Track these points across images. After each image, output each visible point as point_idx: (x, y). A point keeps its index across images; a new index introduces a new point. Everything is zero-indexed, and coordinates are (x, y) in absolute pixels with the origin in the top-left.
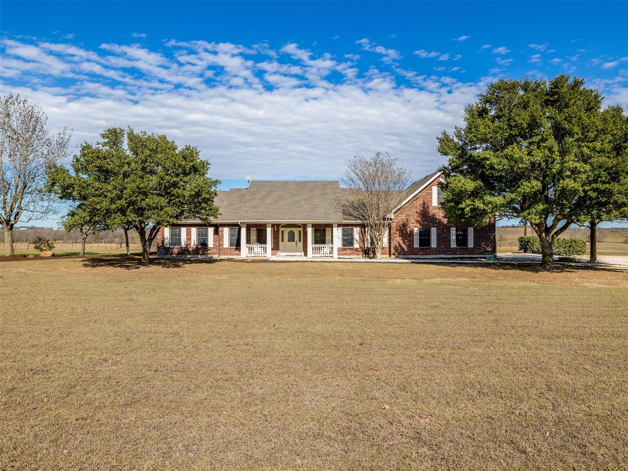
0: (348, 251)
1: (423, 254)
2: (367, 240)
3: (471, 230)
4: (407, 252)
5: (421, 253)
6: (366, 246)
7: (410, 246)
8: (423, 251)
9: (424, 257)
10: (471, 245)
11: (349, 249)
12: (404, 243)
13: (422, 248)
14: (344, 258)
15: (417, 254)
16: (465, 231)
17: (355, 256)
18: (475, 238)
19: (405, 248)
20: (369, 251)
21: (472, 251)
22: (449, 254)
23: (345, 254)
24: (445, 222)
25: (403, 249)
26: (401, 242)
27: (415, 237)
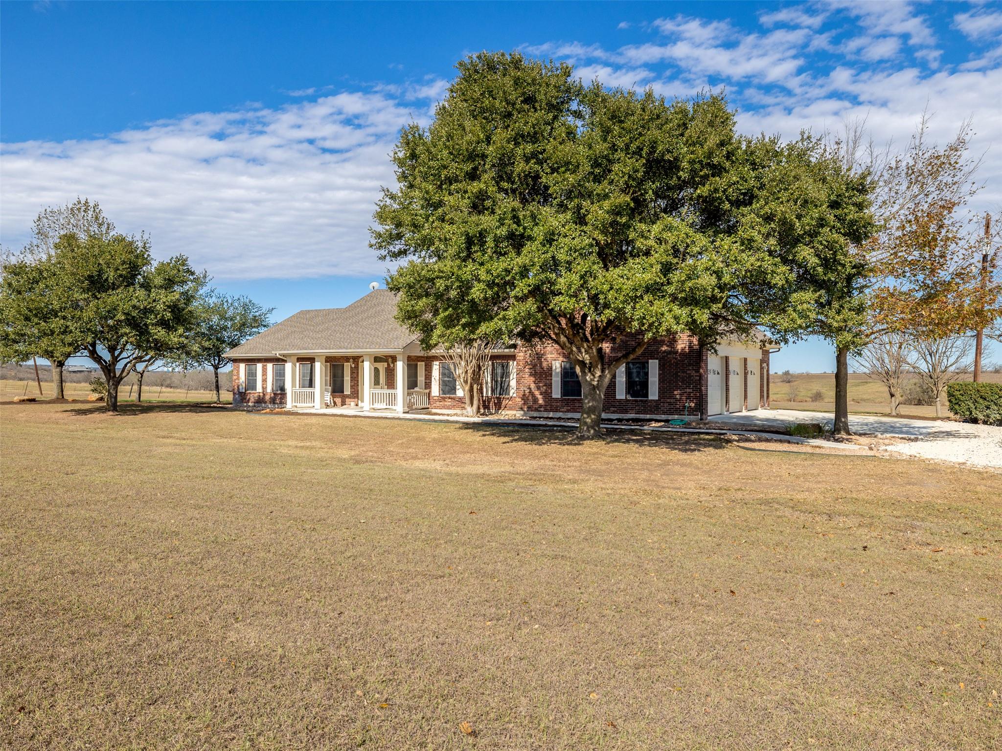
0: (448, 403)
1: (568, 411)
2: (487, 383)
3: (654, 366)
4: (541, 406)
5: (565, 409)
6: (485, 395)
7: (547, 395)
8: (567, 405)
9: (570, 415)
10: (653, 394)
11: (449, 398)
12: (538, 388)
13: (565, 399)
14: (439, 414)
15: (556, 410)
16: (644, 366)
17: (458, 411)
18: (661, 381)
19: (540, 397)
20: (489, 402)
21: (655, 408)
22: (614, 412)
23: (444, 407)
24: (608, 351)
25: (535, 400)
26: (533, 386)
27: (554, 379)
